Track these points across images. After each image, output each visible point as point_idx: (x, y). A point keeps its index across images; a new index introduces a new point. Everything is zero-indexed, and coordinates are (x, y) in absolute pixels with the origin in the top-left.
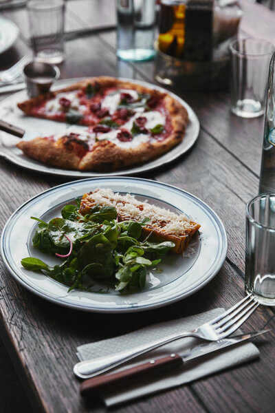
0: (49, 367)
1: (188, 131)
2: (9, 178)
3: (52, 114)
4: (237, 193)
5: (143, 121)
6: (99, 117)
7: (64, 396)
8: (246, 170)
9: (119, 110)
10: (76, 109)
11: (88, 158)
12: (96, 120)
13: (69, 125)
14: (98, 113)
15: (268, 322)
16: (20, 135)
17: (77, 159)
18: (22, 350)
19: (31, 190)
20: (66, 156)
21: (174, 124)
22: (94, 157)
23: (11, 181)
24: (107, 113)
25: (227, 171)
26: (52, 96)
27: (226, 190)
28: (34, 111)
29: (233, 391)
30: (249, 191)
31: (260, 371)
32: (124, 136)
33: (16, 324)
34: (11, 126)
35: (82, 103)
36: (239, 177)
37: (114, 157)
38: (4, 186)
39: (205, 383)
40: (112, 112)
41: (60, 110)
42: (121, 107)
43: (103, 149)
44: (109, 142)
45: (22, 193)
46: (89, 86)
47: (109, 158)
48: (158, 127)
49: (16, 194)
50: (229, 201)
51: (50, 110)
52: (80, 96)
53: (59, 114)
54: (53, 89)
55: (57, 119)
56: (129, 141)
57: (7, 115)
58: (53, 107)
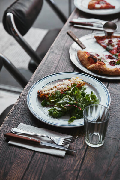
0: (9, 124)
3: (103, 44)
6: (117, 52)
7: (3, 134)
10: (113, 46)
12: (115, 53)
15: (81, 149)
17: (89, 64)
18: (8, 115)
20: (86, 62)
29: (43, 161)
31: (59, 161)
32: (113, 63)
33: (15, 108)
35: (118, 44)
37: (100, 69)
39: (40, 154)
41: (107, 44)
44: (102, 63)
47: (98, 69)
49: (61, 68)
54: (115, 35)
58: (105, 42)
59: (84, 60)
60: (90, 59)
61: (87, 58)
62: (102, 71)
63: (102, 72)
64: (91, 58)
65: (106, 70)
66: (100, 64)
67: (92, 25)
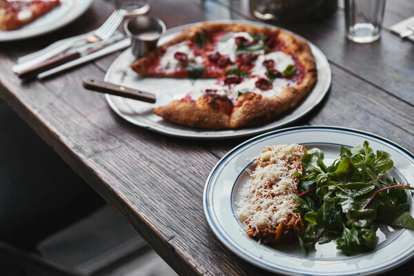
1: (319, 67)
2: (161, 150)
3: (171, 71)
4: (399, 125)
5: (270, 64)
6: (222, 67)
8: (395, 100)
9: (240, 57)
10: (193, 61)
11: (237, 114)
12: (220, 71)
13: (193, 81)
14: (219, 62)
16: (153, 101)
17: (226, 117)
19: (190, 159)
20: (214, 116)
21: (304, 63)
22: (244, 112)
23: (165, 152)
24: (228, 62)
25: (377, 103)
26: (162, 51)
27: (387, 124)
28: (150, 71)
30: (409, 121)
32: (263, 84)
34: (140, 92)
35: (197, 54)
36: (392, 108)
37: (265, 108)
38: (160, 159)
40: (233, 59)
41: (177, 66)
42: (240, 52)
43: (251, 102)
44: (255, 94)
45: (183, 164)
46: (197, 34)
47: (260, 111)
48: (290, 68)
49: (177, 166)
50: (395, 135)
51: (167, 67)
52: (191, 46)
53: (179, 69)
54: (160, 43)
55: (178, 76)
56: (271, 88)
57: (123, 79)
58: (169, 64)
59: (206, 116)
60: (218, 105)
61: (206, 107)
62: (272, 109)
63: (272, 113)
64: (218, 102)
65: (279, 103)
66: (255, 99)
67: (77, 56)
